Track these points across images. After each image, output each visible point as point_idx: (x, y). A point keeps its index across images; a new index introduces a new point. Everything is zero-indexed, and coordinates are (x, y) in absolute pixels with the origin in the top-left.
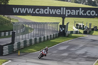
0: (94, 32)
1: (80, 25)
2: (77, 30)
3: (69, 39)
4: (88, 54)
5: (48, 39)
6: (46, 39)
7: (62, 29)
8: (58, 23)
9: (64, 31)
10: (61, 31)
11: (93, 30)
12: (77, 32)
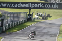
0: (48, 18)
1: (39, 14)
2: (38, 17)
3: (34, 23)
4: (50, 32)
5: (21, 23)
6: (20, 23)
7: (29, 17)
8: (26, 13)
9: (30, 18)
10: (29, 18)
11: (47, 16)
12: (38, 19)
